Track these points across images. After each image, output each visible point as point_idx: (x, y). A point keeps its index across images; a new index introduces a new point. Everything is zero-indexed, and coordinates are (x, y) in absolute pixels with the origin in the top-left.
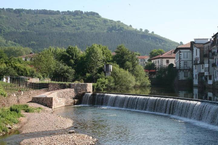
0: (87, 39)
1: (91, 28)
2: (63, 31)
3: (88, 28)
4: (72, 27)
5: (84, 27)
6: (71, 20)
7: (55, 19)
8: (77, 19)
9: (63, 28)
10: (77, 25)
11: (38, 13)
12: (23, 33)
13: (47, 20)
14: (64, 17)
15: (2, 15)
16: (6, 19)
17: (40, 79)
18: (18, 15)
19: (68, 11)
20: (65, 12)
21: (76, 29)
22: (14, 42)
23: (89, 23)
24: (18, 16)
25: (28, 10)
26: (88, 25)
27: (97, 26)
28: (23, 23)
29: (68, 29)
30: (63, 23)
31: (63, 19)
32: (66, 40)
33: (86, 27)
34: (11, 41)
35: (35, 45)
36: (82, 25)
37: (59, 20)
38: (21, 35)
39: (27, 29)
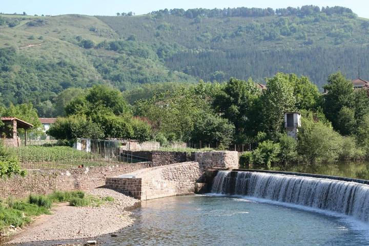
0: (326, 62)
1: (336, 40)
2: (279, 49)
3: (329, 39)
4: (298, 39)
5: (321, 39)
6: (294, 25)
7: (263, 26)
8: (306, 22)
9: (279, 42)
10: (306, 34)
11: (231, 14)
12: (201, 55)
13: (247, 27)
14: (281, 20)
15: (163, 23)
16: (169, 30)
17: (161, 145)
18: (193, 20)
19: (289, 8)
20: (284, 9)
21: (305, 43)
22: (184, 72)
23: (332, 30)
24: (192, 24)
25: (212, 10)
26: (329, 35)
27: (348, 36)
28: (202, 36)
29: (288, 43)
30: (279, 33)
31: (278, 24)
32: (284, 66)
33: (325, 38)
34: (178, 71)
35: (224, 77)
36: (316, 34)
37: (271, 26)
38: (198, 59)
39: (209, 47)
